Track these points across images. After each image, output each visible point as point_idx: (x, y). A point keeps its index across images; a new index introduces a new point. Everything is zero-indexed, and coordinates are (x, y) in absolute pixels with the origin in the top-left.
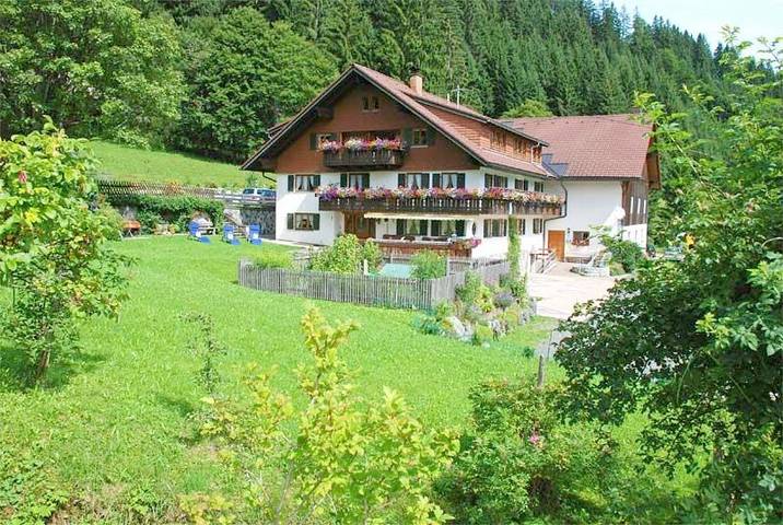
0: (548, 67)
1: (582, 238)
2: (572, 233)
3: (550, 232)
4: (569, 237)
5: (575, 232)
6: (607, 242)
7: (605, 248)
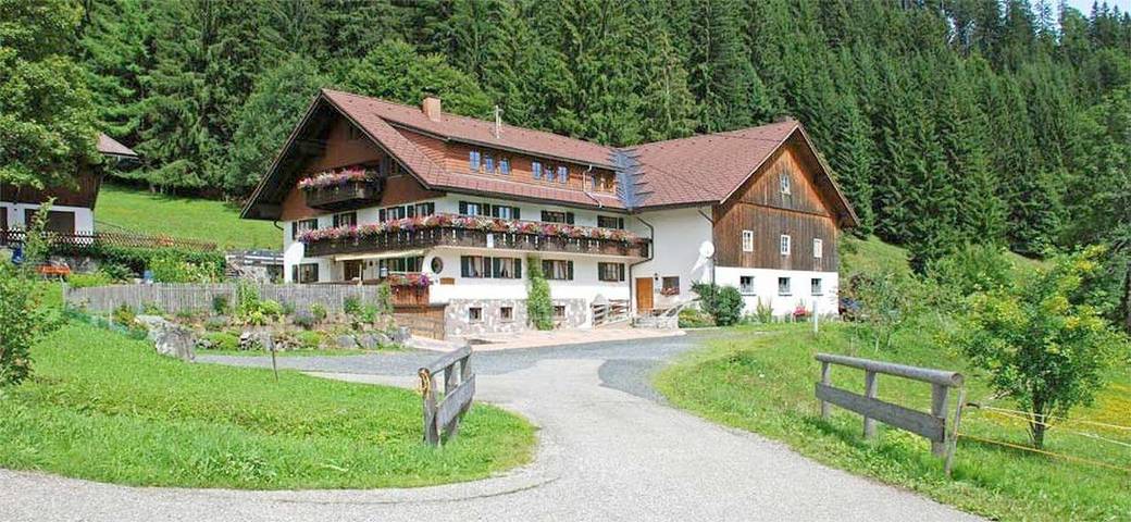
0: (873, 84)
1: (671, 284)
2: (661, 280)
3: (638, 280)
4: (658, 285)
5: (665, 279)
6: (697, 288)
7: (698, 296)
